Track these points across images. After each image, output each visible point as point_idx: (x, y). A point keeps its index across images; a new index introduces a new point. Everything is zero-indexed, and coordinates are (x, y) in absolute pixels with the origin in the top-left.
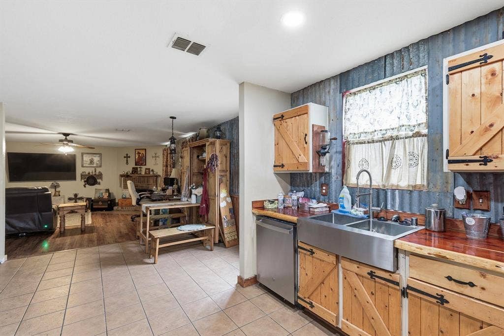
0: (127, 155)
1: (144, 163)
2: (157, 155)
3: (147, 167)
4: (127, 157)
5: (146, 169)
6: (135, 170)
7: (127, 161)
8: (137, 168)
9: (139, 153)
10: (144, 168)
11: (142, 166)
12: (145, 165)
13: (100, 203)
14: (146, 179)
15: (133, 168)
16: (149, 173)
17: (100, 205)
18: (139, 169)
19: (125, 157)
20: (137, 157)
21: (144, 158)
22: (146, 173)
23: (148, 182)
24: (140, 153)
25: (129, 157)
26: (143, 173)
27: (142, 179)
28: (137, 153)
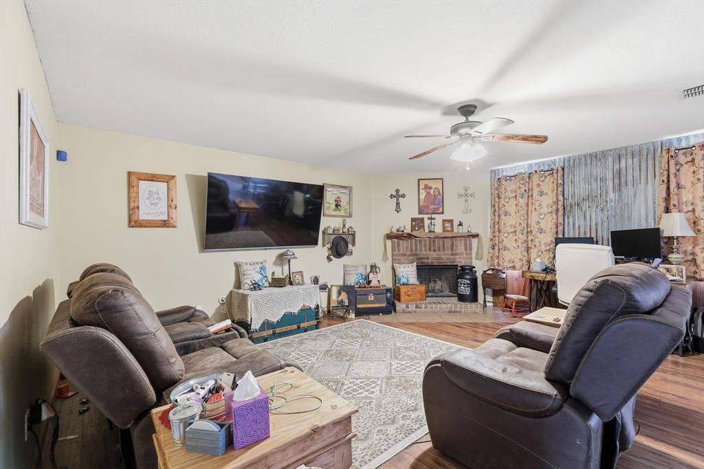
0: (397, 191)
1: (441, 209)
2: (469, 192)
3: (446, 216)
4: (397, 195)
5: (444, 221)
6: (417, 223)
7: (398, 204)
8: (422, 220)
9: (427, 187)
10: (439, 219)
11: (433, 216)
12: (442, 213)
13: (371, 298)
14: (448, 242)
15: (413, 220)
16: (452, 231)
17: (372, 302)
18: (427, 222)
19: (392, 196)
20: (422, 197)
21: (440, 197)
22: (444, 230)
23: (452, 250)
24: (431, 188)
25: (403, 196)
26: (438, 229)
27: (439, 243)
28: (422, 186)
